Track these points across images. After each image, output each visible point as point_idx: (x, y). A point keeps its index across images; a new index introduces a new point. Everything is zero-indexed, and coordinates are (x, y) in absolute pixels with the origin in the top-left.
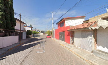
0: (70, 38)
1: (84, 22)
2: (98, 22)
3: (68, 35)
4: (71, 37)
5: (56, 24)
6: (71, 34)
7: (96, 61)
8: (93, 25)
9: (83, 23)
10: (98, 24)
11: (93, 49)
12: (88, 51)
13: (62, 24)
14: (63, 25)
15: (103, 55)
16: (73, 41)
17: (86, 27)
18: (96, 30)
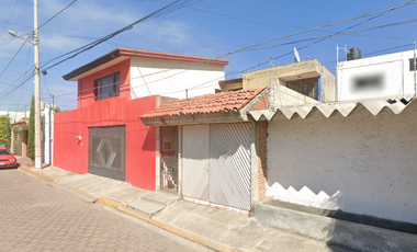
0: (158, 159)
1: (223, 84)
2: (272, 91)
3: (148, 146)
4: (162, 153)
5: (67, 77)
6: (161, 137)
7: (265, 242)
8: (254, 101)
9: (217, 91)
10: (271, 99)
11: (255, 199)
12: (239, 211)
13: (107, 84)
14: (116, 90)
15: (285, 216)
16: (174, 172)
17: (231, 107)
18: (264, 123)
